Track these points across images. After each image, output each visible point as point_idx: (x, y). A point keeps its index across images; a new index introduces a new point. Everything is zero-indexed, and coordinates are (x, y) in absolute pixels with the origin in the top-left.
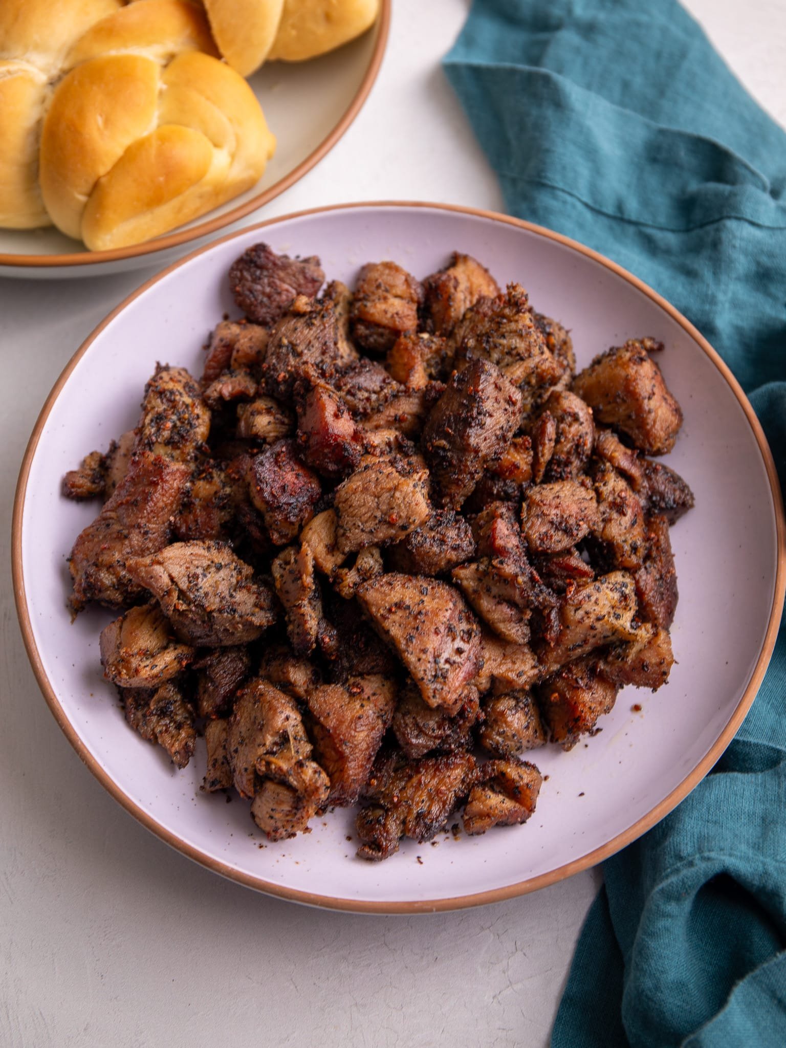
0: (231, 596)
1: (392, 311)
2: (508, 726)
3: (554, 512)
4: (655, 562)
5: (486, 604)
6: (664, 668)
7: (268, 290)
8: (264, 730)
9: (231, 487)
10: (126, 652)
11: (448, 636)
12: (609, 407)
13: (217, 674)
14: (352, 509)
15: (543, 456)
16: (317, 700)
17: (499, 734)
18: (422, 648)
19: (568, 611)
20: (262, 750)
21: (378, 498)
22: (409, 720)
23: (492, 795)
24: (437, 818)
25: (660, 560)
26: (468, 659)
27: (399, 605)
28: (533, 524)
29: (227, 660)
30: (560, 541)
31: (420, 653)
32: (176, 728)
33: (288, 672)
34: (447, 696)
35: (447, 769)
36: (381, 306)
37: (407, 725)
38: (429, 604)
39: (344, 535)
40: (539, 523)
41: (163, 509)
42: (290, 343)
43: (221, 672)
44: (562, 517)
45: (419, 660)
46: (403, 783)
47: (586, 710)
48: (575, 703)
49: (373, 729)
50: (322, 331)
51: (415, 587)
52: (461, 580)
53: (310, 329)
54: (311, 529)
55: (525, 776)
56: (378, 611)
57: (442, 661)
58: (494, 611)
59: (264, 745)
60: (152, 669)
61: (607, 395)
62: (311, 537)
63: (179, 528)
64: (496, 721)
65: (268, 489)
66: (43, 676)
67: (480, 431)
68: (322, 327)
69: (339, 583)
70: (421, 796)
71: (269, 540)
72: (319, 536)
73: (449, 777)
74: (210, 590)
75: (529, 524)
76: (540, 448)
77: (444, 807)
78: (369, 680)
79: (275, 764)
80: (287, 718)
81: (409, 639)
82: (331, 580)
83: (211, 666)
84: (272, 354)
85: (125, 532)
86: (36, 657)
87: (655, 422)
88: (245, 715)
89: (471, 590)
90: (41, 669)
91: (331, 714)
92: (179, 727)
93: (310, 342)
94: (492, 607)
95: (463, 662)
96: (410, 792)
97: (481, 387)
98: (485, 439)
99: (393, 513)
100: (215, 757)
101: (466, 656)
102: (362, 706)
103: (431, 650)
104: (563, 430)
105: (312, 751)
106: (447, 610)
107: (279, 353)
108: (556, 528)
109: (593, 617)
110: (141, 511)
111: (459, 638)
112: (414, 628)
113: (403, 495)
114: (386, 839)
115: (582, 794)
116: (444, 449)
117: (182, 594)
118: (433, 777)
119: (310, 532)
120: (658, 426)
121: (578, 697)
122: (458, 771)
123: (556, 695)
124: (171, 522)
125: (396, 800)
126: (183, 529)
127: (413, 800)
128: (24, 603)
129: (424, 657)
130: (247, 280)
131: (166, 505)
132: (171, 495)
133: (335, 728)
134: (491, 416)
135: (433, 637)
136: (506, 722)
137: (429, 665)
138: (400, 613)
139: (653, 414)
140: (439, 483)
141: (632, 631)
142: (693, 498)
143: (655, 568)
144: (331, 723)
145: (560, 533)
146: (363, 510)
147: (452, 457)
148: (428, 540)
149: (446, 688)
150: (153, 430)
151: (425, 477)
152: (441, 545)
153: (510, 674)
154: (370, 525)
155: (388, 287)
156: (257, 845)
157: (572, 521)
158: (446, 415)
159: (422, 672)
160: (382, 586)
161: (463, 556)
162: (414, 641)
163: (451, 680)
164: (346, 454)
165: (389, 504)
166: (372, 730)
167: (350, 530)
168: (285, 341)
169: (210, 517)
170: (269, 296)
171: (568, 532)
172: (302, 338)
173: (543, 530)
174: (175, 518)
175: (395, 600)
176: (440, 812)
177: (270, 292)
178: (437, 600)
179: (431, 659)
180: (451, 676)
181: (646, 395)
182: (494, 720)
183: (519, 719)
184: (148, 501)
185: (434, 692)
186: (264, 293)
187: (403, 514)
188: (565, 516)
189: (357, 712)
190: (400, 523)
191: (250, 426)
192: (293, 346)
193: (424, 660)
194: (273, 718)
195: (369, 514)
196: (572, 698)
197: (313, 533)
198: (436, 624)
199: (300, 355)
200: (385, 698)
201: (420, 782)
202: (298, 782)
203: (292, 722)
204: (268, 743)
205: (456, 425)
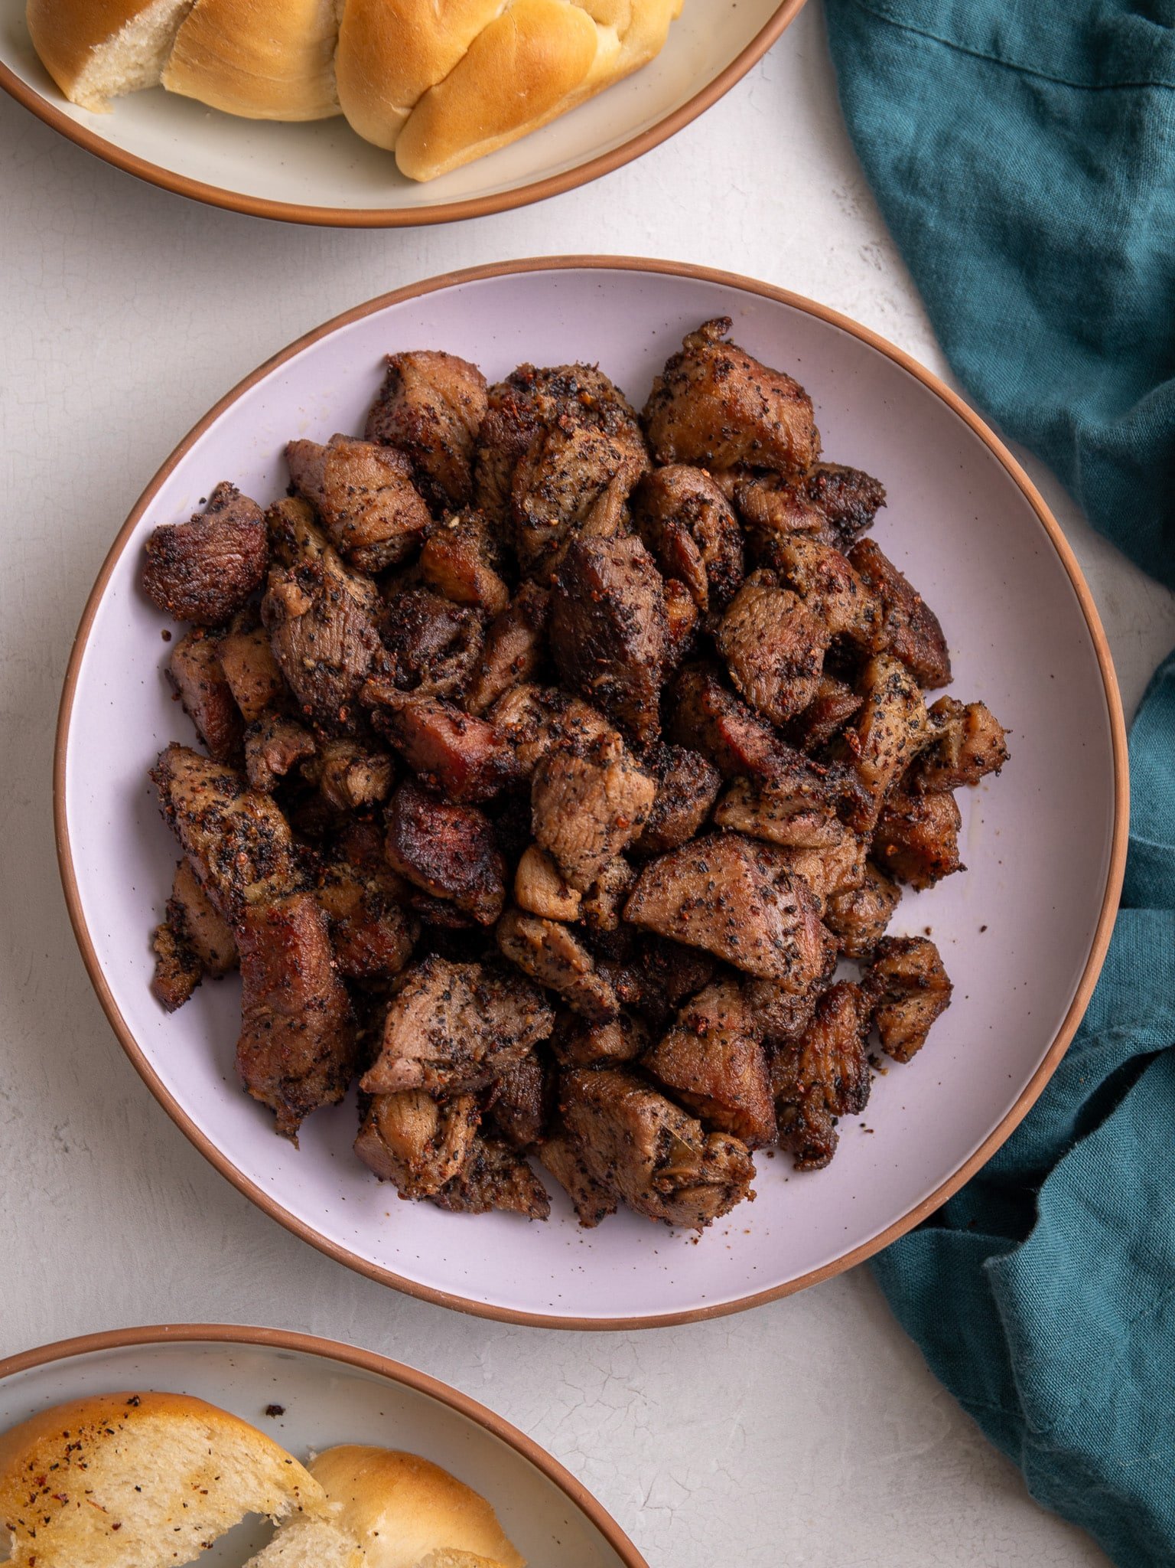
0: (486, 1021)
1: (388, 513)
2: (865, 921)
3: (772, 658)
4: (895, 605)
5: (775, 831)
6: (999, 745)
7: (207, 578)
8: (637, 1143)
9: (372, 879)
10: (416, 1165)
11: (766, 905)
12: (721, 450)
13: (517, 1099)
14: (569, 845)
15: (701, 584)
16: (668, 1070)
17: (859, 935)
18: (753, 942)
19: (867, 769)
20: (650, 1165)
21: (592, 812)
22: (774, 1010)
23: (904, 1009)
24: (860, 1077)
25: (899, 600)
26: (803, 910)
27: (687, 905)
28: (759, 692)
29: (515, 1076)
30: (805, 691)
31: (754, 949)
32: (504, 1179)
33: (599, 1047)
34: (812, 973)
35: (836, 1018)
36: (373, 518)
37: (774, 1017)
38: (721, 881)
39: (574, 873)
40: (764, 685)
41: (318, 965)
42: (319, 660)
43: (520, 1094)
44: (785, 658)
45: (759, 958)
46: (796, 1065)
47: (941, 849)
48: (923, 848)
49: (753, 1058)
50: (345, 621)
51: (688, 869)
52: (732, 824)
53: (330, 628)
54: (526, 888)
55: (921, 962)
56: (669, 929)
57: (781, 938)
58: (792, 833)
59: (649, 1158)
60: (455, 1159)
61: (711, 437)
62: (533, 897)
63: (351, 969)
64: (848, 925)
65: (443, 874)
66: (343, 1255)
67: (639, 637)
68: (343, 615)
69: (597, 919)
70: (826, 1066)
71: (480, 925)
72: (541, 889)
73: (842, 1023)
74: (461, 1034)
75: (754, 694)
76: (692, 578)
77: (858, 1060)
78: (703, 1001)
79: (681, 1173)
80: (655, 1115)
81: (731, 941)
82: (583, 923)
83: (503, 1095)
84: (305, 687)
85: (297, 1022)
86: (318, 1238)
87: (788, 434)
88: (591, 1131)
89: (749, 828)
90: (335, 1248)
91: (698, 1077)
92: (506, 1174)
93: (342, 645)
94: (785, 831)
95: (801, 920)
96: (811, 1070)
97: (605, 583)
98: (650, 641)
99: (619, 818)
100: (577, 1187)
101: (799, 910)
102: (724, 1043)
103: (763, 937)
104: (700, 530)
105: (702, 1126)
106: (746, 876)
107: (314, 683)
108: (789, 678)
109: (894, 751)
110: (299, 987)
111: (778, 895)
112: (727, 925)
113: (618, 790)
114: (821, 1139)
115: (983, 929)
116: (609, 684)
117: (440, 1064)
118: (826, 1037)
119: (529, 892)
120: (796, 438)
121: (921, 838)
122: (848, 1009)
123: (891, 847)
124: (334, 968)
125: (802, 1089)
126: (357, 968)
127: (821, 1077)
128: (253, 1188)
129: (761, 951)
130: (175, 585)
131: (319, 958)
132: (317, 943)
133: (714, 1090)
134: (638, 607)
135: (756, 920)
136: (860, 919)
137: (772, 956)
138: (696, 914)
139: (782, 428)
140: (620, 719)
141: (940, 731)
142: (879, 485)
143: (898, 612)
144: (706, 1086)
145: (797, 682)
146: (583, 837)
147: (624, 686)
148: (666, 808)
149: (806, 965)
150: (230, 876)
151: (621, 743)
152: (684, 802)
153: (845, 880)
154: (600, 843)
155: (363, 486)
156: (690, 1242)
157: (799, 655)
158: (582, 641)
159: (771, 970)
160: (650, 894)
161: (712, 793)
162: (738, 940)
163: (804, 952)
164: (503, 772)
165: (608, 810)
166: (752, 1061)
167: (579, 865)
168: (310, 663)
169: (381, 936)
170: (215, 585)
171: (803, 673)
172: (328, 645)
173: (774, 690)
174: (337, 961)
175: (678, 901)
176: (859, 1068)
177: (212, 579)
178: (724, 870)
179: (771, 948)
180: (801, 947)
181: (757, 411)
182: (846, 925)
183: (870, 903)
184: (301, 972)
185: (797, 979)
186: (205, 586)
187: (631, 810)
188: (788, 656)
189: (724, 1054)
190: (631, 818)
191: (345, 795)
192: (323, 662)
193: (765, 954)
194: (639, 1125)
195: (592, 835)
196: (914, 842)
197: (533, 891)
198: (747, 903)
199: (341, 668)
200: (736, 1010)
201: (816, 1054)
202: (720, 1176)
203: (662, 1112)
204: (652, 1155)
205: (606, 648)
